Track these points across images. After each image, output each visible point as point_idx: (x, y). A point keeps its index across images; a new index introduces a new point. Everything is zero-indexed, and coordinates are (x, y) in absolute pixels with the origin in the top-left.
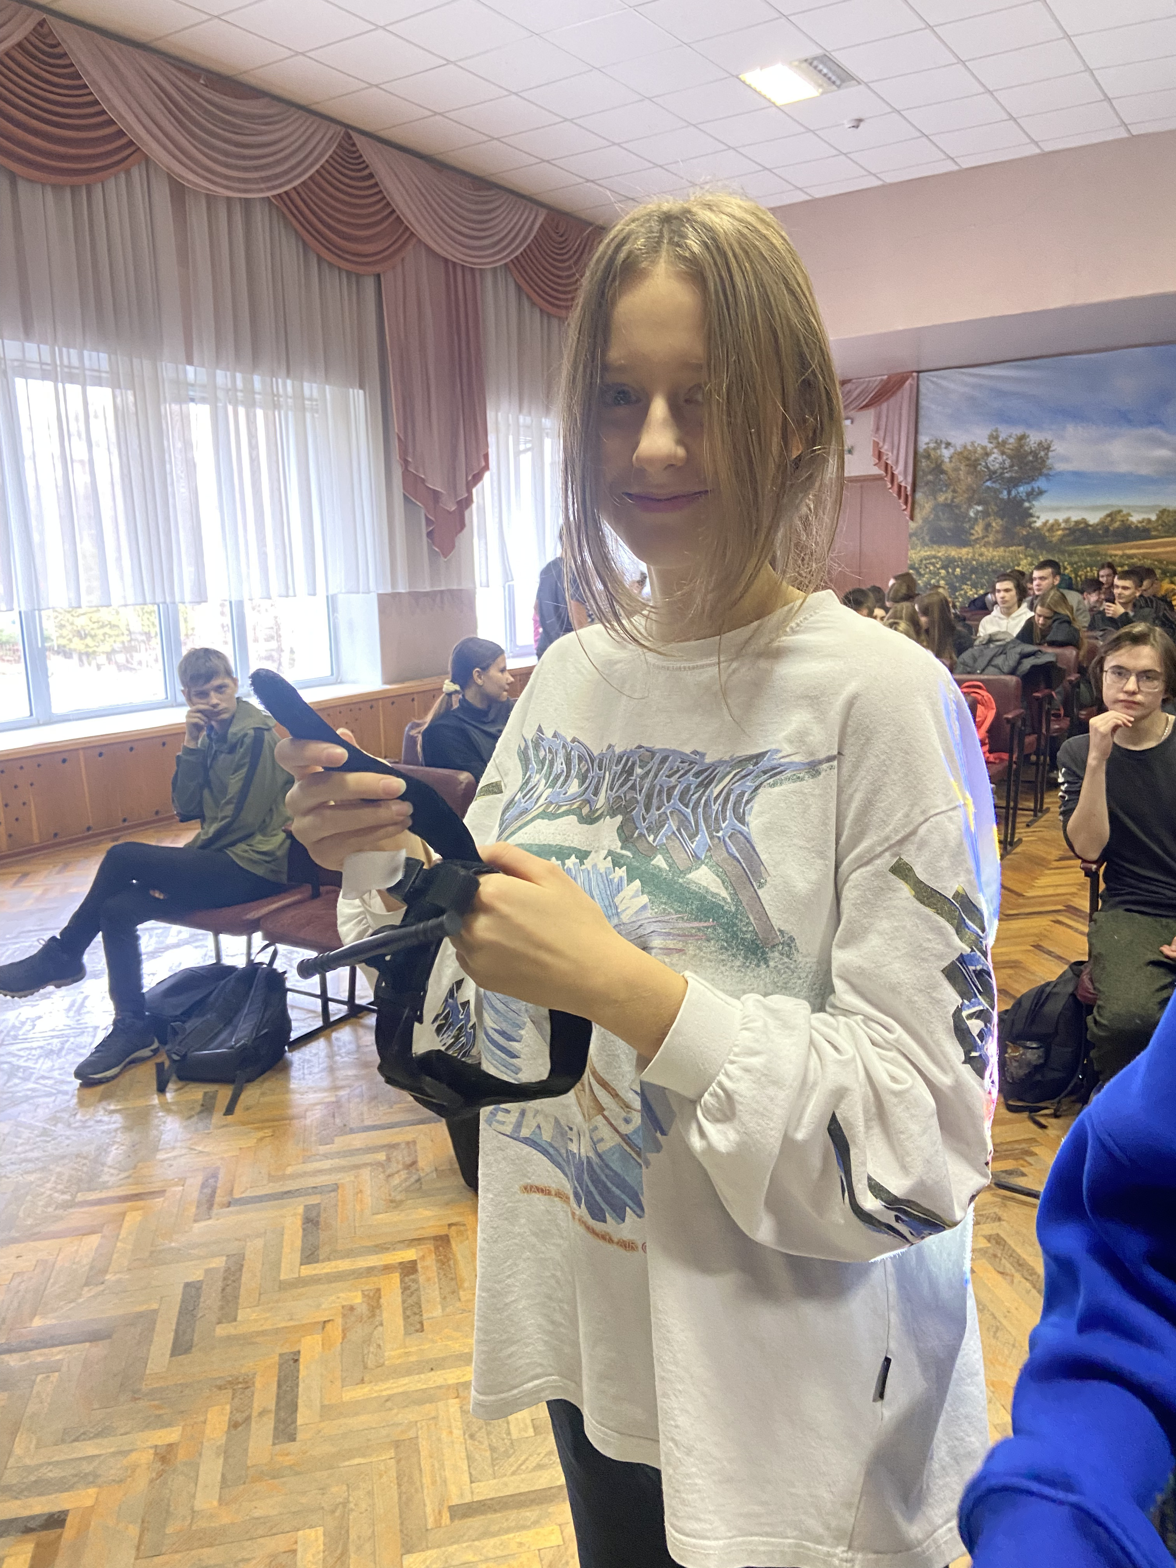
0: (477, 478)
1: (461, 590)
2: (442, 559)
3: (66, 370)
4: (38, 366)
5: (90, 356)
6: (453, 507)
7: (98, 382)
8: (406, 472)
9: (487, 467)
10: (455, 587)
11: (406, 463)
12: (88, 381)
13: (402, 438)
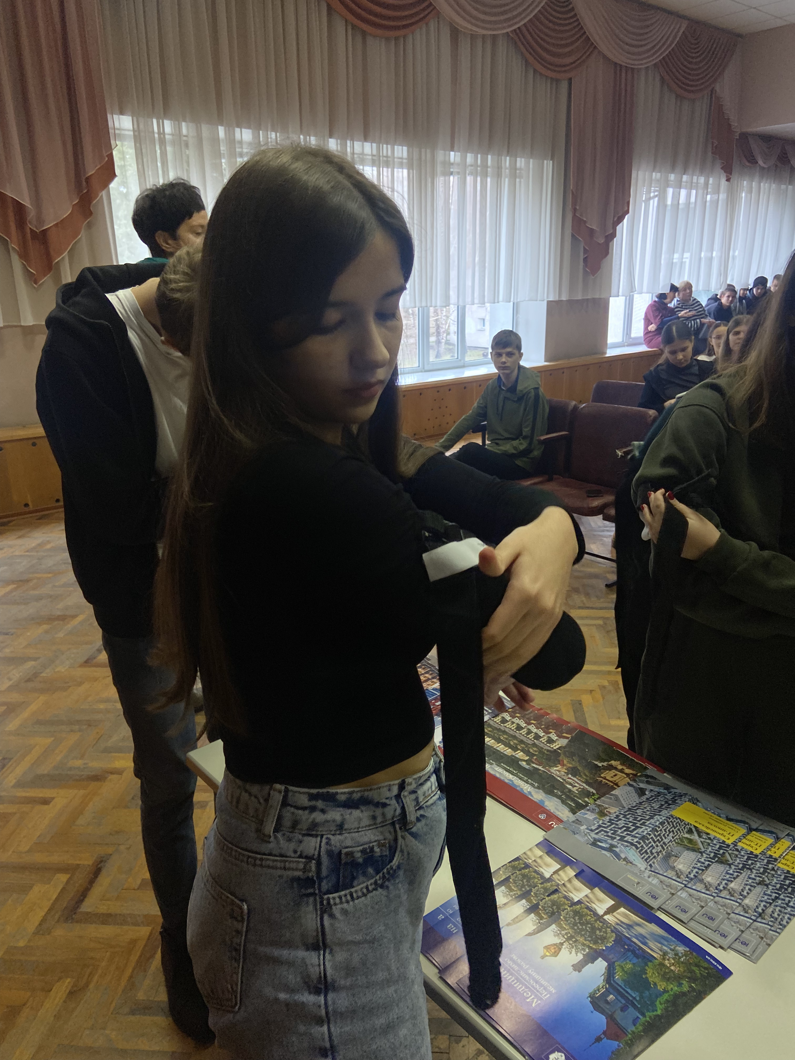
0: (620, 219)
1: (600, 299)
2: (592, 277)
3: (385, 159)
4: (370, 157)
5: (398, 149)
6: (601, 240)
7: (401, 166)
8: (574, 216)
9: (627, 212)
10: (597, 296)
11: (575, 210)
12: (396, 166)
13: (575, 193)
